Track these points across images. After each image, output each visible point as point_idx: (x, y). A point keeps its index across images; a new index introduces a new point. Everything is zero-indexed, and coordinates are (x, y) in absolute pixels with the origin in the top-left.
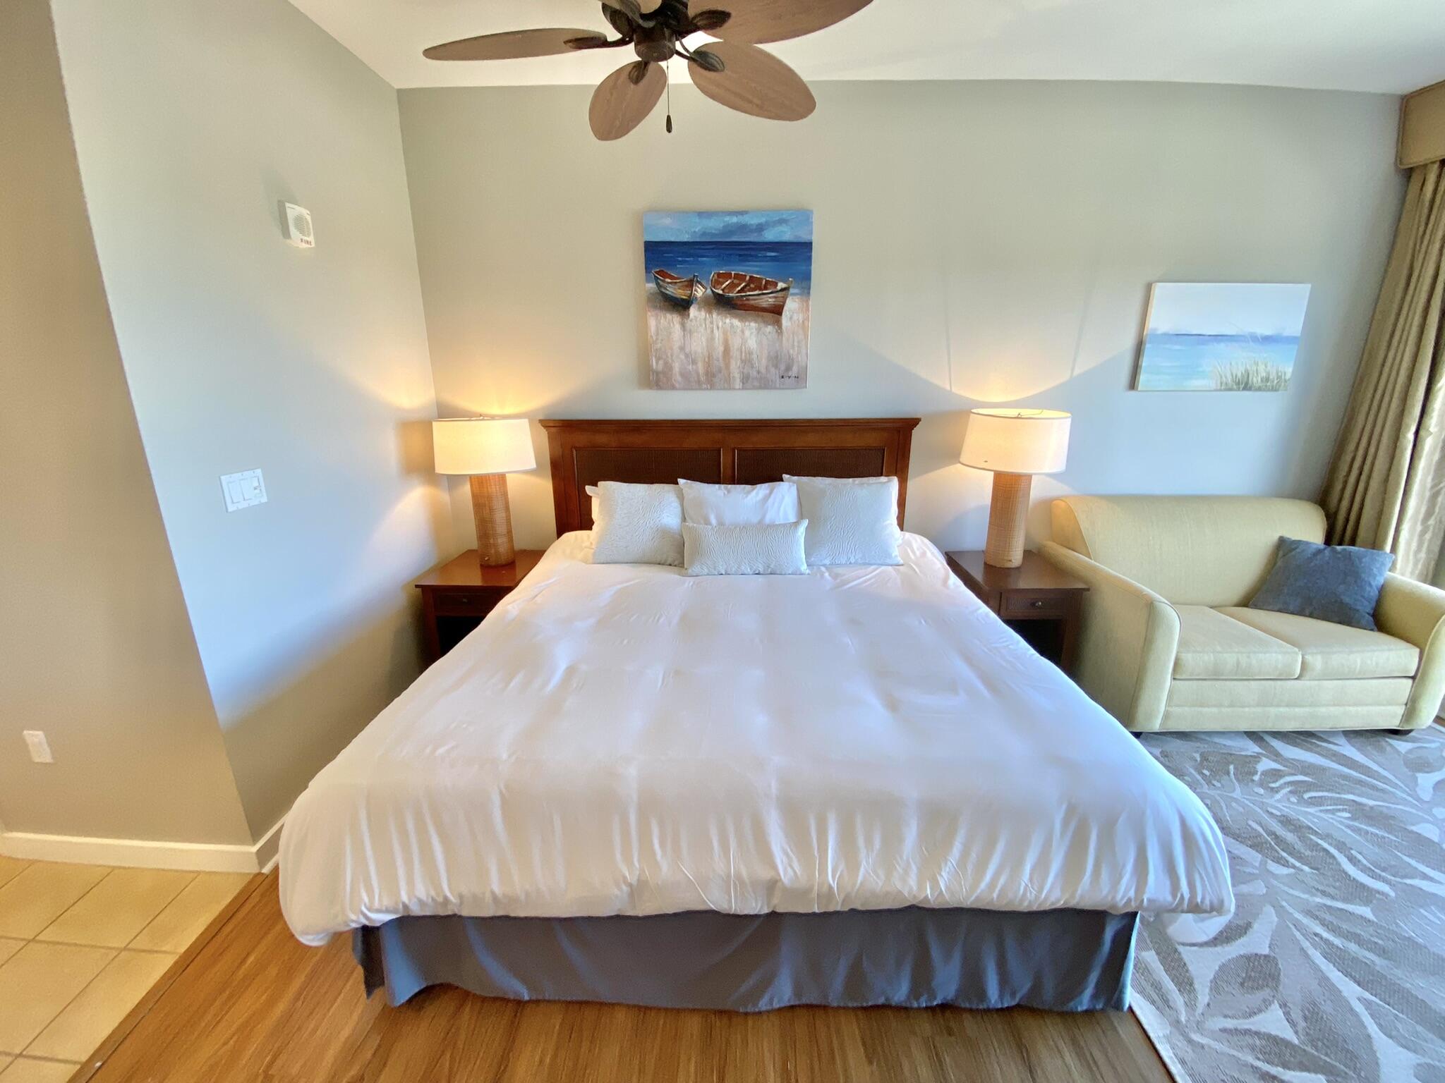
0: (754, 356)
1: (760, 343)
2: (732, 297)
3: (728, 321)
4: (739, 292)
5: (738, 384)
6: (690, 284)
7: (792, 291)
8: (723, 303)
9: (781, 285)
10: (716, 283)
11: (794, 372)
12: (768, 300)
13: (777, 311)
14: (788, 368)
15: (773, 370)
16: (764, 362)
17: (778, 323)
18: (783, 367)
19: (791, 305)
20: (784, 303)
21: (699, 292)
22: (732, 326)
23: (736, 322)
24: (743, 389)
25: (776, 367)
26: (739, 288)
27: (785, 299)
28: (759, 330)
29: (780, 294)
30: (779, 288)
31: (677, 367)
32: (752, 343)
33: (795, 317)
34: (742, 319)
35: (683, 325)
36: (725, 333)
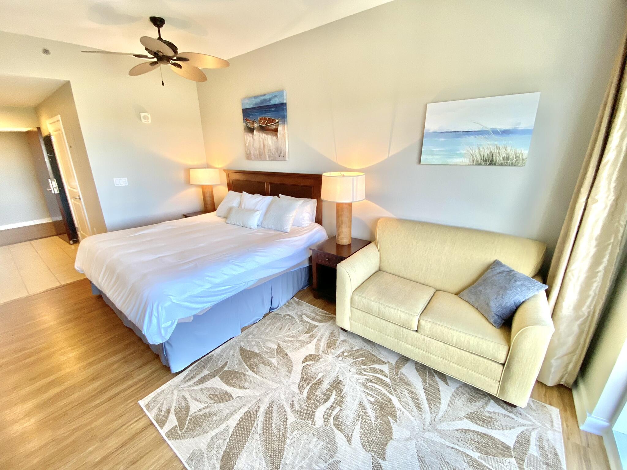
0: (271, 148)
1: (272, 143)
2: (264, 126)
3: (263, 135)
4: (266, 124)
5: (268, 159)
6: (254, 122)
7: (280, 123)
8: (263, 129)
9: (277, 121)
10: (260, 122)
11: (282, 154)
12: (273, 127)
13: (276, 130)
14: (281, 153)
15: (276, 153)
16: (274, 150)
17: (276, 135)
18: (279, 152)
19: (280, 128)
20: (278, 127)
21: (256, 125)
22: (265, 137)
23: (265, 135)
24: (269, 160)
25: (277, 152)
26: (266, 123)
27: (278, 126)
28: (272, 138)
29: (277, 124)
30: (276, 122)
31: (252, 152)
32: (270, 143)
33: (281, 133)
34: (267, 134)
35: (253, 137)
36: (263, 140)
